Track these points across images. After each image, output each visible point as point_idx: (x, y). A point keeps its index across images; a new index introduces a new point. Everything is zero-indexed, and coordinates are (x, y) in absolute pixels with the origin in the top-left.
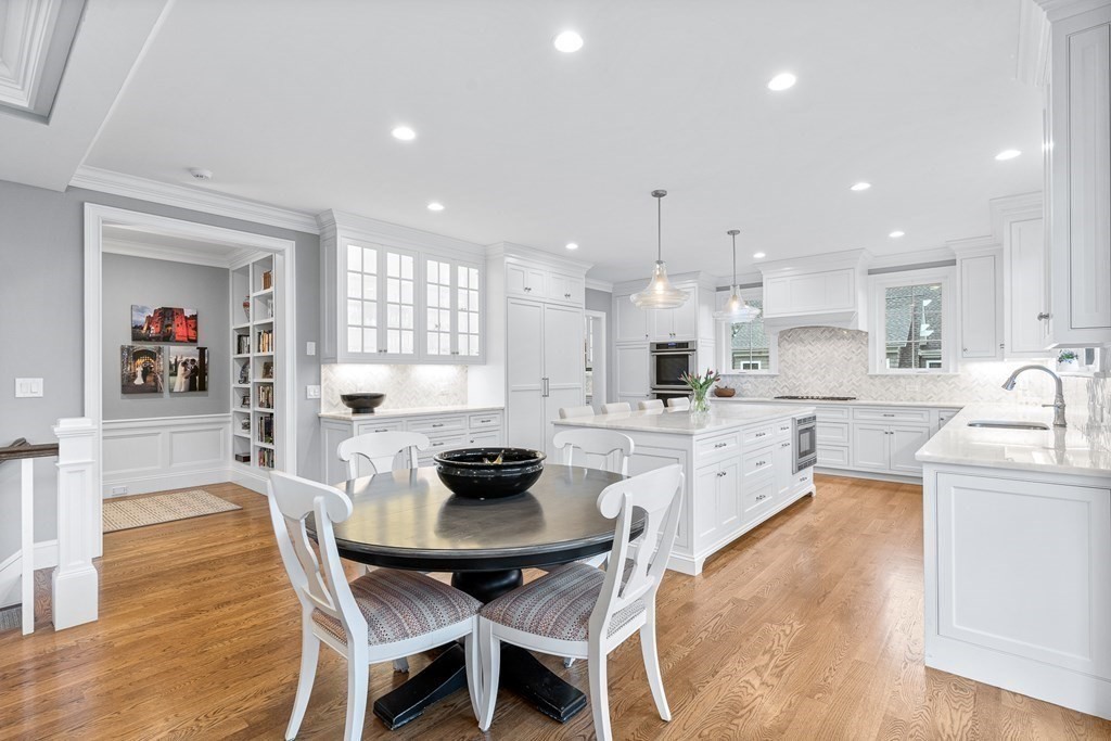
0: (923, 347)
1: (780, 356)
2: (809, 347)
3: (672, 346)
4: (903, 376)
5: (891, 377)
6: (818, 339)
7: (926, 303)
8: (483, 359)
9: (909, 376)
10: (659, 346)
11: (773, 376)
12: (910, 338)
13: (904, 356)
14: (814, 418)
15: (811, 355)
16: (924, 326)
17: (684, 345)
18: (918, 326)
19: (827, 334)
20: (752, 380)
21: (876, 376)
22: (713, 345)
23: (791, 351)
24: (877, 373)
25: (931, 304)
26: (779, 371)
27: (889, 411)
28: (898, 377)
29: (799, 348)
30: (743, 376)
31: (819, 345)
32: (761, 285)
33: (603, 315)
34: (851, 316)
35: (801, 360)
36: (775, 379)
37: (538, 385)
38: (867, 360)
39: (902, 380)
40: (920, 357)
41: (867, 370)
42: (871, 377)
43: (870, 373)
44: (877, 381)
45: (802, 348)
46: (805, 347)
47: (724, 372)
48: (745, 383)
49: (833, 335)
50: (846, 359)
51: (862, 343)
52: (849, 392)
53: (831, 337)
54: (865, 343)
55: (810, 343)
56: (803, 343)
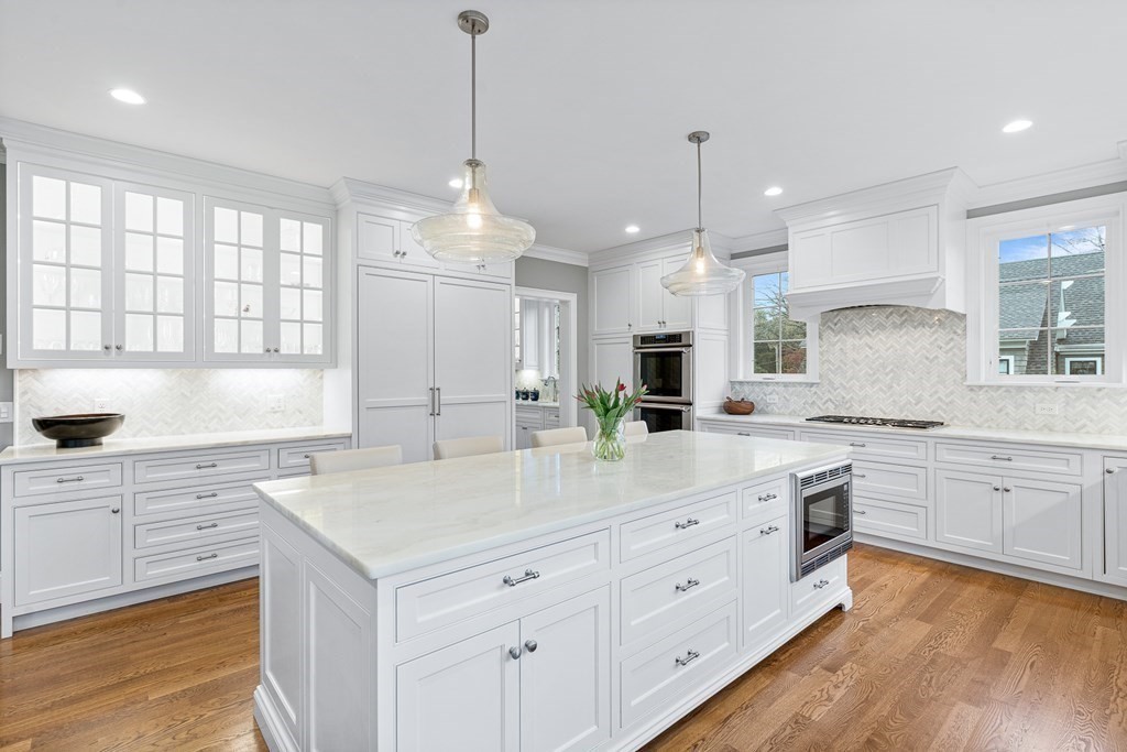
0: (1061, 341)
1: (821, 354)
2: (867, 339)
3: (660, 340)
4: (1031, 389)
5: (1008, 389)
6: (881, 327)
7: (1066, 285)
8: (330, 359)
9: (1042, 389)
10: (646, 339)
11: (812, 385)
12: (1044, 324)
13: (1036, 355)
14: (848, 468)
15: (869, 352)
16: (1063, 315)
17: (674, 338)
18: (1055, 314)
19: (896, 319)
20: (781, 389)
21: (981, 387)
22: (725, 338)
23: (838, 347)
24: (982, 382)
25: (1073, 286)
26: (821, 376)
27: (1001, 451)
28: (1020, 389)
29: (851, 341)
30: (767, 384)
31: (882, 336)
32: (785, 247)
33: (572, 298)
34: (931, 285)
35: (854, 361)
36: (814, 389)
37: (425, 398)
38: (964, 360)
39: (1029, 396)
40: (1057, 354)
41: (965, 377)
42: (971, 388)
43: (968, 383)
44: (982, 395)
45: (857, 342)
46: (860, 339)
47: (741, 378)
48: (771, 394)
49: (906, 320)
50: (927, 358)
51: (955, 332)
52: (933, 412)
53: (902, 324)
54: (959, 332)
55: (868, 334)
56: (857, 332)
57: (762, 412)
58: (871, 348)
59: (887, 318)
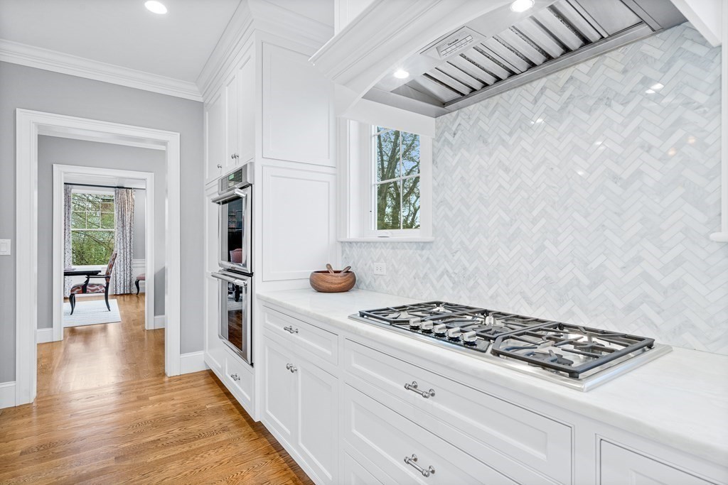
2: (500, 153)
15: (504, 179)
23: (457, 174)
26: (435, 231)
29: (476, 162)
31: (526, 142)
35: (482, 198)
36: (426, 252)
38: (713, 173)
41: (716, 221)
45: (485, 162)
46: (490, 155)
47: (352, 234)
48: (378, 260)
49: (571, 97)
50: (616, 178)
51: (688, 104)
52: (630, 308)
53: (562, 109)
54: (701, 98)
55: (503, 142)
56: (485, 142)
57: (370, 288)
58: (507, 170)
59: (536, 101)
